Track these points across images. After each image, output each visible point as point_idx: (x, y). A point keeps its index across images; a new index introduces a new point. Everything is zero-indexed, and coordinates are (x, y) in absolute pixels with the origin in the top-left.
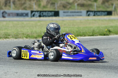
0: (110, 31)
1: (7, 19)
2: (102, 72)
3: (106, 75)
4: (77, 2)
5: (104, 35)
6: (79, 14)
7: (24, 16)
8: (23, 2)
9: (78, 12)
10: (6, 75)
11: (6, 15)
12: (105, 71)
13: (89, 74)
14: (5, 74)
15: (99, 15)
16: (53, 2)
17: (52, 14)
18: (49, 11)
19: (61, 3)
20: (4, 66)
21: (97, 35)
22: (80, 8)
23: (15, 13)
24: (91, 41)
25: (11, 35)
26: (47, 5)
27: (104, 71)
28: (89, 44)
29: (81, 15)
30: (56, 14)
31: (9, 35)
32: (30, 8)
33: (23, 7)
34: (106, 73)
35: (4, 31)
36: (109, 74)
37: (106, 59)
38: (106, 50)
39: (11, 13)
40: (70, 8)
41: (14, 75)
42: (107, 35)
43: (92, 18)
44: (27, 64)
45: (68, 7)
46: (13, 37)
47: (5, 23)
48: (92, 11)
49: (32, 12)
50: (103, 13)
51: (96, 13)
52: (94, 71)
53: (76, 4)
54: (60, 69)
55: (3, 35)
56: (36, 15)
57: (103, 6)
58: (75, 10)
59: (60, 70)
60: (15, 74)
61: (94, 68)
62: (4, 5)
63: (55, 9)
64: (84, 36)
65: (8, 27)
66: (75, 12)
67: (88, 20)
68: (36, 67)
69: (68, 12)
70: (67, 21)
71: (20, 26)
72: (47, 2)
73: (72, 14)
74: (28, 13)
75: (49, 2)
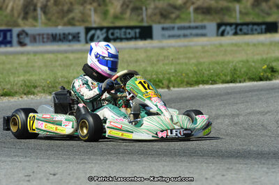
0: (273, 70)
1: (29, 48)
2: (257, 166)
3: (267, 173)
4: (193, 3)
5: (261, 80)
6: (199, 31)
7: (70, 41)
8: (66, 8)
9: (196, 28)
10: (29, 181)
11: (27, 40)
12: (264, 164)
13: (225, 173)
14: (27, 178)
15: (246, 34)
16: (138, 4)
17: (136, 33)
18: (127, 28)
19: (156, 8)
20: (25, 160)
21: (242, 80)
22: (200, 17)
23: (48, 34)
24: (228, 93)
25: (40, 86)
26: (123, 13)
27: (261, 164)
28: (224, 102)
29: (204, 35)
30: (146, 33)
31: (35, 87)
32: (83, 21)
33: (66, 19)
34: (265, 169)
35: (22, 78)
36: (273, 172)
37: (267, 136)
38: (266, 113)
39: (39, 35)
40: (178, 17)
41: (48, 180)
42: (267, 79)
43: (229, 39)
44: (77, 153)
45: (173, 16)
46: (44, 91)
47: (24, 58)
48: (230, 25)
49: (88, 30)
50: (255, 27)
51: (239, 28)
52: (237, 165)
53: (191, 9)
54: (157, 162)
55: (22, 86)
56: (98, 37)
57: (257, 10)
58: (190, 22)
60: (52, 177)
61: (237, 157)
62: (22, 15)
63: (142, 21)
64: (212, 84)
65: (32, 66)
66: (190, 28)
67: (221, 45)
68: (101, 160)
69: (173, 28)
70: (172, 49)
71: (60, 65)
72: (122, 5)
73: (182, 32)
74: (79, 33)
75: (128, 6)
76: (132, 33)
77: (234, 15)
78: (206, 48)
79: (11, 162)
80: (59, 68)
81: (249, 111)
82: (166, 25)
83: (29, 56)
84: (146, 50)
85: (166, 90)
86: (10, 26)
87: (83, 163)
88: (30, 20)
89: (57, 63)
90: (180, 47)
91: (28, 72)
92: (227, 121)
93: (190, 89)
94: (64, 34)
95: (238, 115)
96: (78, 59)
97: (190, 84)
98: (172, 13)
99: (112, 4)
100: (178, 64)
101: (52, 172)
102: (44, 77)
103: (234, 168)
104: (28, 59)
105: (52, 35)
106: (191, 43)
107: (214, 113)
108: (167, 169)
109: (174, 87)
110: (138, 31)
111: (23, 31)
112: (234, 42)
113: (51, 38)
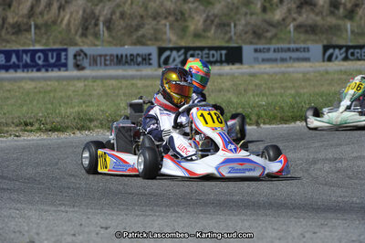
1: (87, 72)
4: (294, 20)
7: (138, 65)
8: (134, 23)
9: (297, 50)
13: (317, 230)
14: (72, 232)
15: (358, 59)
17: (221, 55)
18: (210, 48)
19: (247, 24)
22: (303, 37)
23: (111, 55)
25: (97, 119)
26: (206, 29)
27: (363, 219)
28: (326, 143)
29: (307, 60)
30: (234, 56)
31: (91, 121)
32: (156, 39)
33: (135, 37)
35: (76, 109)
39: (101, 56)
41: (97, 234)
43: (337, 65)
44: (138, 203)
45: (269, 35)
46: (102, 126)
47: (80, 85)
48: (340, 47)
49: (161, 50)
51: (350, 51)
52: (334, 221)
53: (291, 27)
56: (174, 60)
58: (290, 43)
59: (233, 218)
60: (102, 231)
62: (80, 31)
63: (231, 38)
65: (90, 95)
66: (289, 50)
67: (327, 72)
68: (166, 212)
69: (268, 50)
70: (266, 77)
71: (124, 94)
72: (205, 21)
73: (278, 55)
74: (150, 55)
75: (212, 22)
76: (217, 55)
77: (344, 36)
78: (308, 76)
79: (55, 211)
80: (123, 97)
81: (355, 155)
82: (259, 46)
83: (86, 83)
84: (233, 77)
85: (255, 127)
86: (66, 44)
87: (142, 215)
88: (91, 38)
89: (121, 92)
90: (276, 74)
91: (84, 102)
92: (327, 167)
93: (285, 126)
94: (131, 55)
95: (341, 160)
96: (147, 86)
97: (284, 120)
98: (267, 31)
99: (193, 18)
100: (272, 95)
101: (104, 226)
102: (104, 108)
103: (330, 224)
104: (85, 86)
105: (117, 56)
106: (291, 69)
107: (312, 157)
108: (247, 224)
109: (264, 123)
110: (224, 52)
111: (82, 51)
112: (343, 68)
113: (115, 60)
